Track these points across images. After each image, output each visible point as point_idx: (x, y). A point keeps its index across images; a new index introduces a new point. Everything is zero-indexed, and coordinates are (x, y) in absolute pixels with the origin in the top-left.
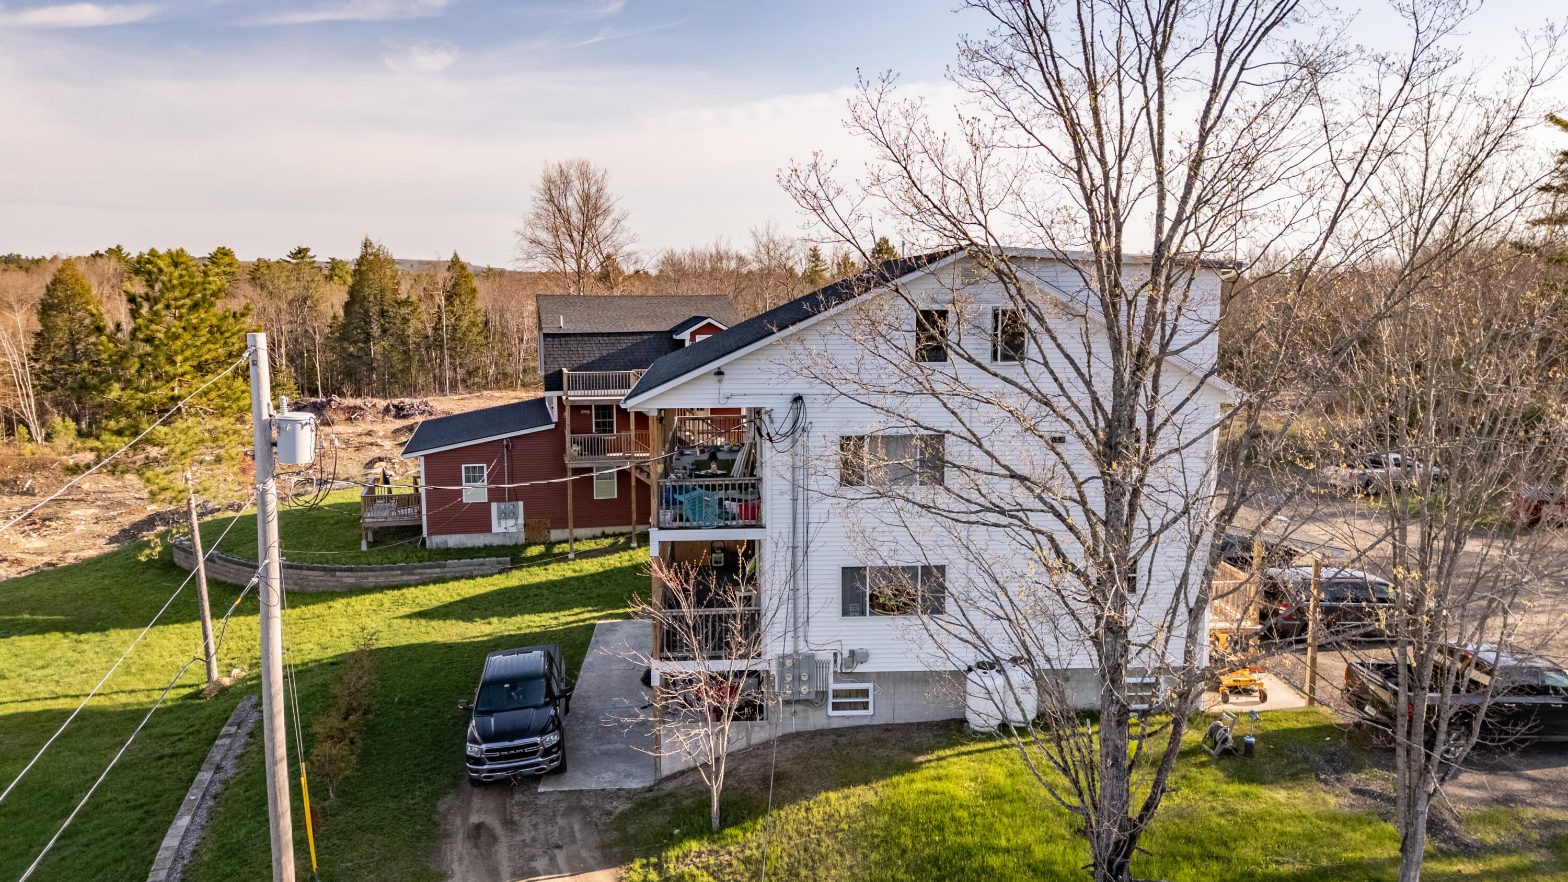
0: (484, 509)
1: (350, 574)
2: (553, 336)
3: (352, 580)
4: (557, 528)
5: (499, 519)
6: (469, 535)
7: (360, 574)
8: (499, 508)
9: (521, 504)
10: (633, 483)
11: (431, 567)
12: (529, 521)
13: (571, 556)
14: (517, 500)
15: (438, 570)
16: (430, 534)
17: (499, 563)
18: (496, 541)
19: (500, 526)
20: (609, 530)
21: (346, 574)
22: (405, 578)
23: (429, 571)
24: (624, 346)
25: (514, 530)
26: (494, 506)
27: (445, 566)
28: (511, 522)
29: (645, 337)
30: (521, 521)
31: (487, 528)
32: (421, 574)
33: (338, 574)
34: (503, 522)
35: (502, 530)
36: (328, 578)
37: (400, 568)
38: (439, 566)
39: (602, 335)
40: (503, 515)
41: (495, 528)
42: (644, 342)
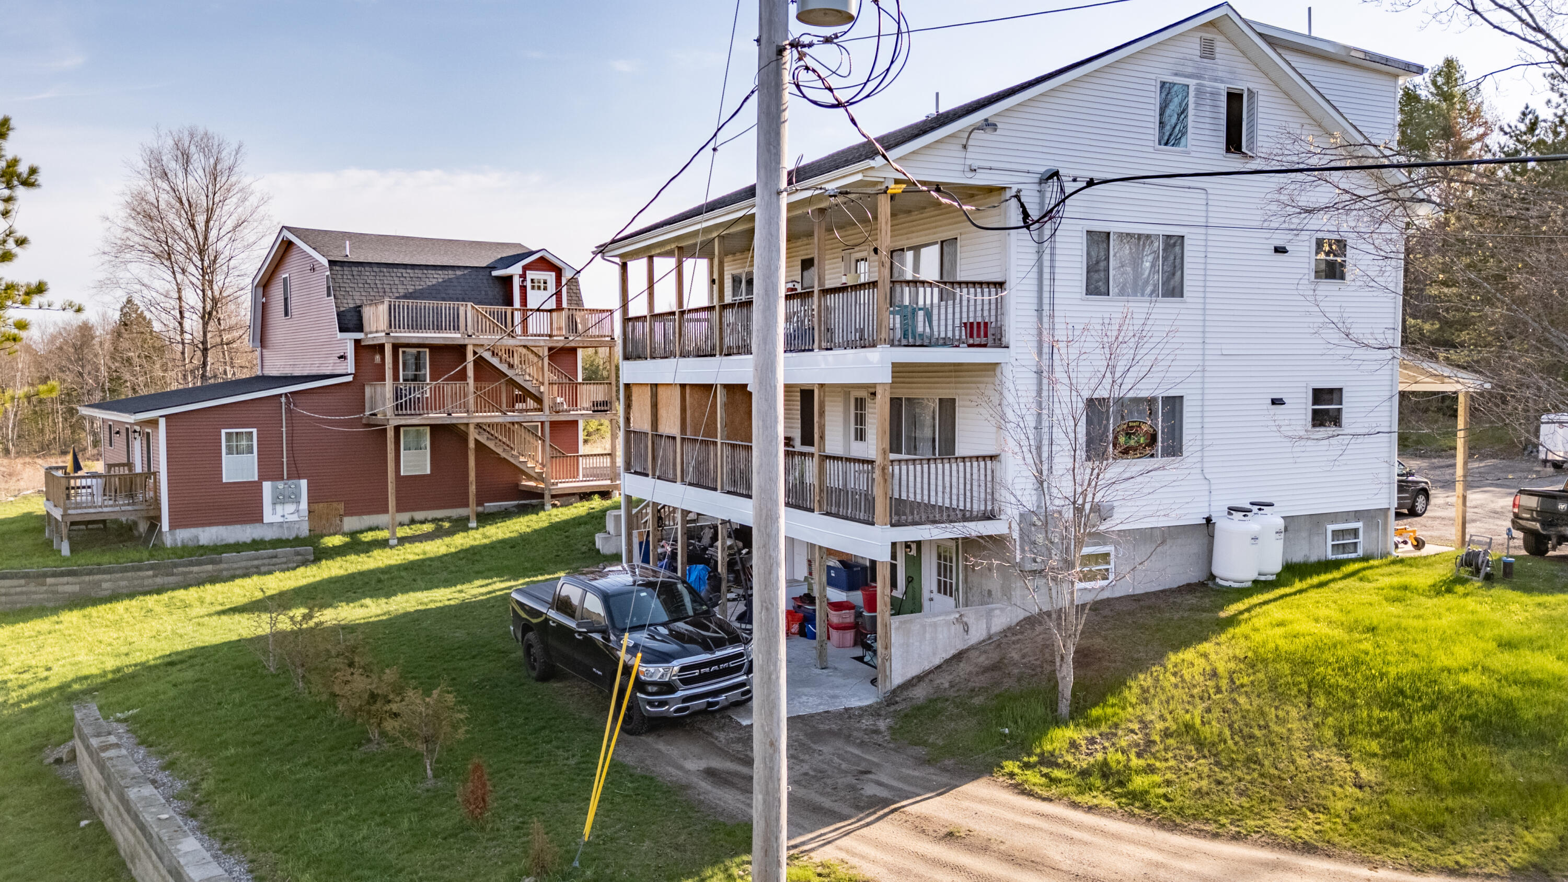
0: (254, 489)
1: (70, 579)
2: (342, 264)
3: (76, 588)
4: (352, 515)
5: (274, 504)
6: (230, 528)
7: (87, 578)
8: (275, 489)
9: (304, 483)
10: (472, 445)
11: (200, 564)
12: (315, 506)
13: (393, 542)
14: (299, 478)
15: (210, 567)
16: (172, 527)
17: (298, 554)
18: (269, 534)
19: (274, 513)
20: (419, 515)
21: (65, 579)
22: (159, 580)
23: (195, 569)
24: (434, 282)
25: (295, 518)
26: (267, 486)
27: (220, 562)
28: (290, 508)
29: (459, 273)
30: (304, 505)
31: (255, 516)
32: (184, 574)
33: (49, 580)
34: (279, 508)
35: (277, 519)
36: (32, 587)
37: (152, 567)
38: (212, 562)
39: (405, 266)
40: (279, 499)
41: (268, 517)
42: (458, 278)
